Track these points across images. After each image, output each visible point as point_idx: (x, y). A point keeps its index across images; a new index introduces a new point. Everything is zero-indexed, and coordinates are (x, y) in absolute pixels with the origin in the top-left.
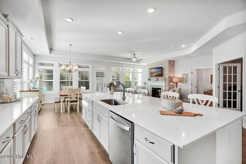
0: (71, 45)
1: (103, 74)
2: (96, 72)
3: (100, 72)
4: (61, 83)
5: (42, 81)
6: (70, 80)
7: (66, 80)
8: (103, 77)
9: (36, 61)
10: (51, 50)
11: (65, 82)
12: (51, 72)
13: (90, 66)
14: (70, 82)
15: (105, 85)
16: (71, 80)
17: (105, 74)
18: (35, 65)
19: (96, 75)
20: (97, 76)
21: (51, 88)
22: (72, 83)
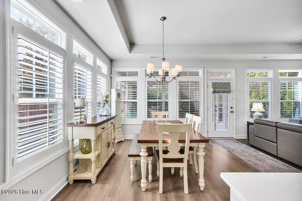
0: (164, 18)
1: (228, 87)
2: (213, 83)
3: (221, 83)
4: (150, 104)
5: (120, 102)
6: (163, 100)
7: (158, 100)
8: (229, 92)
9: (113, 69)
10: (132, 45)
11: (157, 103)
12: (134, 86)
13: (201, 72)
14: (164, 104)
15: (232, 110)
16: (166, 100)
17: (233, 87)
18: (113, 76)
19: (212, 89)
20: (214, 92)
21: (135, 114)
22: (168, 105)
